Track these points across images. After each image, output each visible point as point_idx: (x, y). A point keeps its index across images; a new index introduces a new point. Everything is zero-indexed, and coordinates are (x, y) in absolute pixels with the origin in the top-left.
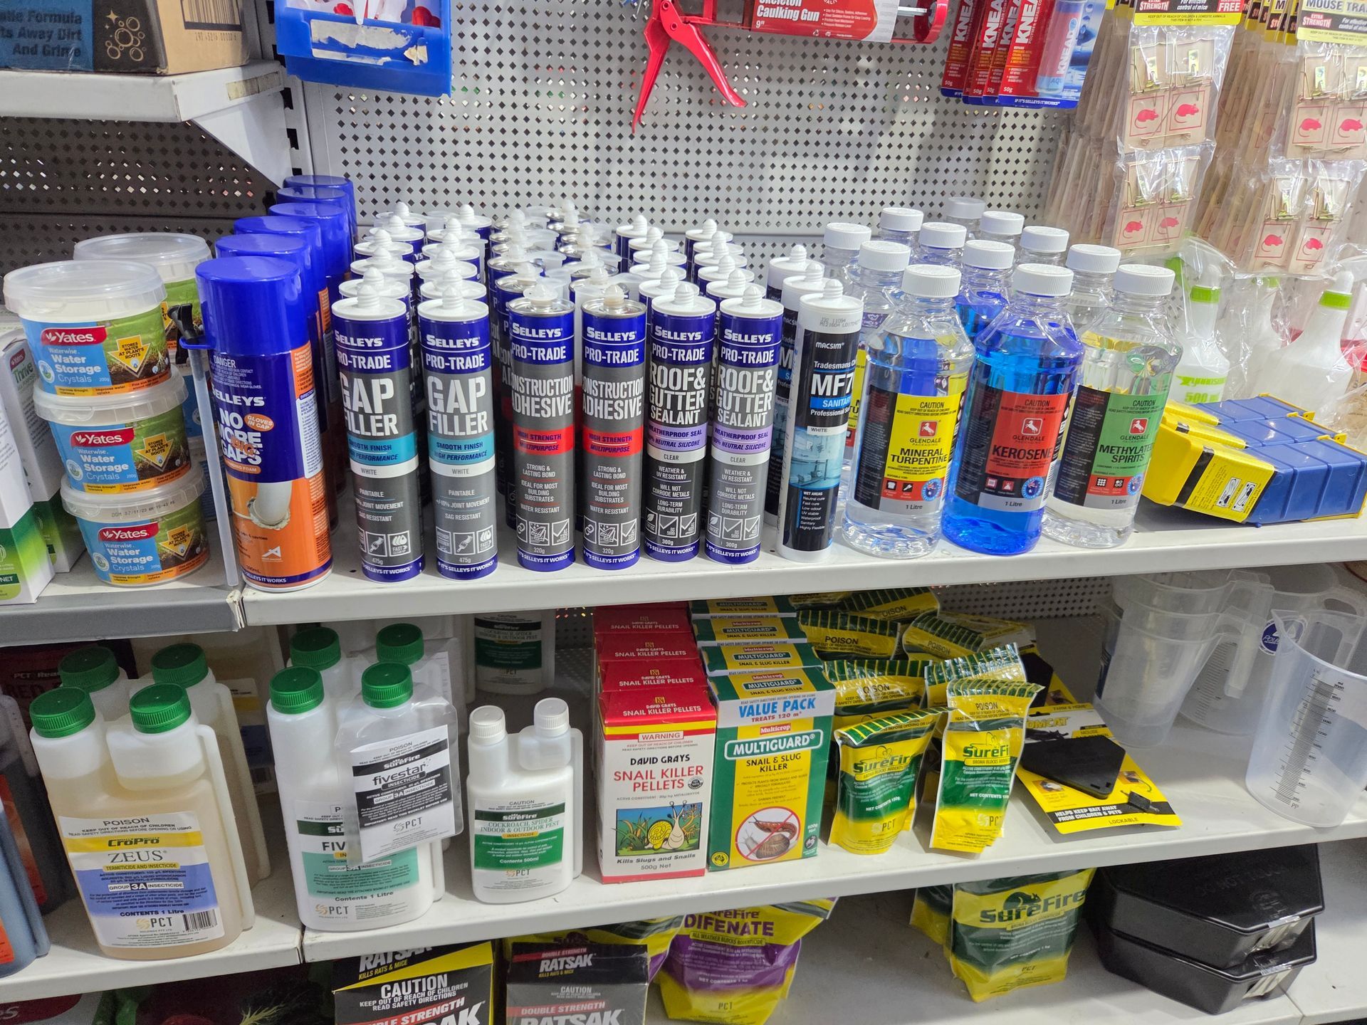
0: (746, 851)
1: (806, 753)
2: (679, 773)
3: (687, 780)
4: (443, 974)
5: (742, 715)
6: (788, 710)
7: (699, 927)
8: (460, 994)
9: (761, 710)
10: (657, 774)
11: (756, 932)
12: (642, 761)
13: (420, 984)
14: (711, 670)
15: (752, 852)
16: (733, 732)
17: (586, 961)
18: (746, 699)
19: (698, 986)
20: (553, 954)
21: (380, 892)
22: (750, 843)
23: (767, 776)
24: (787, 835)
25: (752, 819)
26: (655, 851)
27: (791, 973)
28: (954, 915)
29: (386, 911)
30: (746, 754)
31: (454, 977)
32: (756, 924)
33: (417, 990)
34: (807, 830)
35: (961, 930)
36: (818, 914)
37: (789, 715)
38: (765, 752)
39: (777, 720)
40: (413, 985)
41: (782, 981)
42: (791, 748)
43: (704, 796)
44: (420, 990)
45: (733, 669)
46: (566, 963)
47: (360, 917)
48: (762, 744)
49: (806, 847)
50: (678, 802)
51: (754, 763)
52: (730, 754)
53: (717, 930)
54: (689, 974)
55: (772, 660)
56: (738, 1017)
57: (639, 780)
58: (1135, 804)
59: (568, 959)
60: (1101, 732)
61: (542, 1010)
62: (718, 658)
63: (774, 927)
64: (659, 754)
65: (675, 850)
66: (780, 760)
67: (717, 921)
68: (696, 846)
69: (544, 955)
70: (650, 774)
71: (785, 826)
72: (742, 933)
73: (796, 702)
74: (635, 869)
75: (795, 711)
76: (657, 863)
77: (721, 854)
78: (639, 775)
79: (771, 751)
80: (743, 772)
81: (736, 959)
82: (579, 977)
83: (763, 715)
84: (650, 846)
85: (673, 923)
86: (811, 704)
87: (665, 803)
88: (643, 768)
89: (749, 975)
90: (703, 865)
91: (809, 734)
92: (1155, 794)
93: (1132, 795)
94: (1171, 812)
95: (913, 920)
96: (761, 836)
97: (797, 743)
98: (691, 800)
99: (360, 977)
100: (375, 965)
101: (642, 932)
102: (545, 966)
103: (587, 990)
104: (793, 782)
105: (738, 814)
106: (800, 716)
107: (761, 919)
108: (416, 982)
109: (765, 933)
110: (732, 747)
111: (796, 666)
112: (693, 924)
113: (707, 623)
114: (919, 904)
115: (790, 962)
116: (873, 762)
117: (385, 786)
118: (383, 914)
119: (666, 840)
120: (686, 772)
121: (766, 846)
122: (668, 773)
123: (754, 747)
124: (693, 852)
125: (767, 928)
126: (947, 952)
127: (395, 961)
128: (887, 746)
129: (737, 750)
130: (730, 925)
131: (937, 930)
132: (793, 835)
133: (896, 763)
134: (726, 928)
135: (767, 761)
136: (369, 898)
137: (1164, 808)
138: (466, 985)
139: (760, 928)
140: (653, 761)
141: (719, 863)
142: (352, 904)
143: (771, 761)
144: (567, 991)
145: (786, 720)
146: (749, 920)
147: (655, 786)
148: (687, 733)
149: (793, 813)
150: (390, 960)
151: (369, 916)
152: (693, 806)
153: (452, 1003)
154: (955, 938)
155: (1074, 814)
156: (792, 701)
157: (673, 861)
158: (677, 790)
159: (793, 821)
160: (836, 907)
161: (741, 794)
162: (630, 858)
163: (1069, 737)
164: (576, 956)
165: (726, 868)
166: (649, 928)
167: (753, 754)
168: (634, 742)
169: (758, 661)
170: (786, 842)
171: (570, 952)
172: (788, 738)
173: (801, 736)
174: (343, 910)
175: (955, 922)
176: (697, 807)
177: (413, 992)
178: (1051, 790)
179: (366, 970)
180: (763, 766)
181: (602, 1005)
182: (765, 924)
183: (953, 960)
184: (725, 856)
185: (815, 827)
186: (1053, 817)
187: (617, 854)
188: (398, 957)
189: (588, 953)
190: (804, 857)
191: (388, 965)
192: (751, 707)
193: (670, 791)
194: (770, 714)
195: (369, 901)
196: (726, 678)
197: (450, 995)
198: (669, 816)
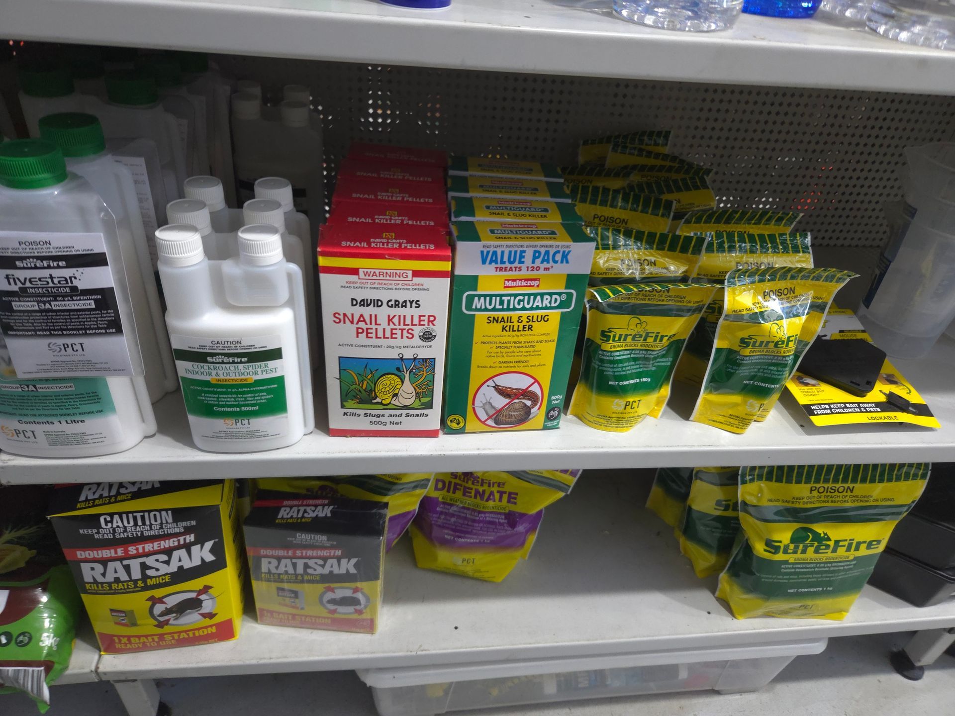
0: (483, 417)
1: (555, 315)
2: (408, 321)
3: (418, 331)
4: (166, 510)
5: (484, 262)
6: (538, 262)
7: (448, 491)
8: (188, 531)
9: (506, 259)
10: (383, 320)
11: (500, 500)
12: (364, 303)
13: (143, 518)
14: (456, 217)
15: (490, 417)
16: (473, 282)
17: (326, 512)
18: (490, 243)
19: (445, 543)
20: (296, 502)
21: (69, 419)
22: (488, 407)
23: (508, 337)
24: (528, 403)
25: (490, 383)
26: (386, 407)
27: (532, 539)
28: (689, 502)
29: (80, 440)
30: (486, 310)
31: (179, 514)
32: (501, 493)
33: (140, 523)
34: (549, 401)
35: (694, 515)
36: (560, 489)
37: (538, 268)
38: (508, 309)
39: (524, 273)
40: (135, 518)
41: (523, 544)
42: (538, 308)
43: (437, 350)
44: (144, 523)
45: (480, 218)
46: (305, 511)
47: (53, 443)
48: (506, 299)
49: (549, 418)
50: (408, 354)
51: (496, 320)
52: (469, 307)
53: (464, 495)
54: (436, 532)
55: (527, 213)
56: (479, 571)
57: (362, 325)
58: (894, 403)
59: (308, 509)
60: (860, 336)
61: (281, 553)
62: (468, 207)
63: (518, 497)
64: (384, 296)
65: (405, 407)
66: (525, 319)
67: (465, 488)
68: (429, 406)
69: (285, 503)
70: (374, 319)
71: (527, 394)
72: (487, 500)
73: (547, 253)
74: (363, 424)
75: (545, 265)
76: (386, 419)
77: (457, 417)
78: (362, 318)
79: (515, 309)
80: (483, 329)
81: (479, 522)
82: (316, 526)
83: (508, 265)
84: (378, 400)
85: (421, 484)
86: (565, 258)
87: (393, 354)
88: (367, 311)
89: (491, 537)
90: (437, 425)
91: (560, 294)
92: (915, 397)
93: (891, 396)
94: (930, 415)
95: (649, 504)
96: (500, 402)
97: (546, 302)
98: (423, 354)
99: (79, 506)
100: (97, 496)
101: (389, 490)
102: (284, 513)
103: (322, 538)
104: (538, 346)
105: (476, 376)
106: (551, 272)
107: (507, 488)
108: (139, 515)
109: (509, 501)
110: (470, 299)
111: (555, 219)
112: (443, 488)
113: (465, 179)
114: (656, 491)
115: (532, 529)
116: (624, 332)
117: (23, 290)
118: (78, 443)
119: (396, 395)
120: (416, 321)
121: (505, 413)
122: (396, 320)
123: (496, 302)
124: (426, 411)
125: (512, 497)
126: (678, 534)
127: (118, 493)
128: (643, 318)
129: (477, 303)
130: (477, 492)
131: (670, 513)
132: (534, 405)
133: (650, 340)
134: (473, 494)
135: (510, 320)
136: (57, 424)
137: (923, 410)
138: (194, 523)
139: (505, 497)
140: (378, 303)
141: (454, 426)
142: (39, 429)
143: (515, 319)
144: (303, 537)
145: (534, 274)
146: (495, 489)
147: (380, 334)
148: (417, 274)
149: (536, 381)
150: (113, 492)
151: (62, 444)
152: (425, 360)
153: (182, 539)
154: (688, 522)
155: (831, 408)
156: (543, 251)
157: (403, 419)
158: (406, 342)
159: (535, 388)
160: (577, 483)
161: (479, 354)
162: (358, 412)
163: (827, 338)
164: (316, 506)
165: (461, 431)
166: (395, 487)
167: (494, 309)
168: (353, 278)
169: (511, 213)
170: (527, 411)
171: (311, 502)
172: (535, 295)
173: (551, 294)
174: (29, 434)
175: (690, 508)
176: (430, 363)
177: (136, 524)
178: (807, 384)
179: (87, 500)
180: (506, 325)
181: (339, 553)
182: (510, 494)
183: (682, 541)
184: (461, 419)
185: (558, 399)
186: (808, 410)
187: (343, 406)
188: (122, 491)
189: (329, 505)
190: (545, 428)
191: (110, 497)
192: (495, 253)
193: (399, 342)
194: (516, 264)
195: (57, 427)
196: (472, 223)
197: (177, 530)
198: (398, 369)
